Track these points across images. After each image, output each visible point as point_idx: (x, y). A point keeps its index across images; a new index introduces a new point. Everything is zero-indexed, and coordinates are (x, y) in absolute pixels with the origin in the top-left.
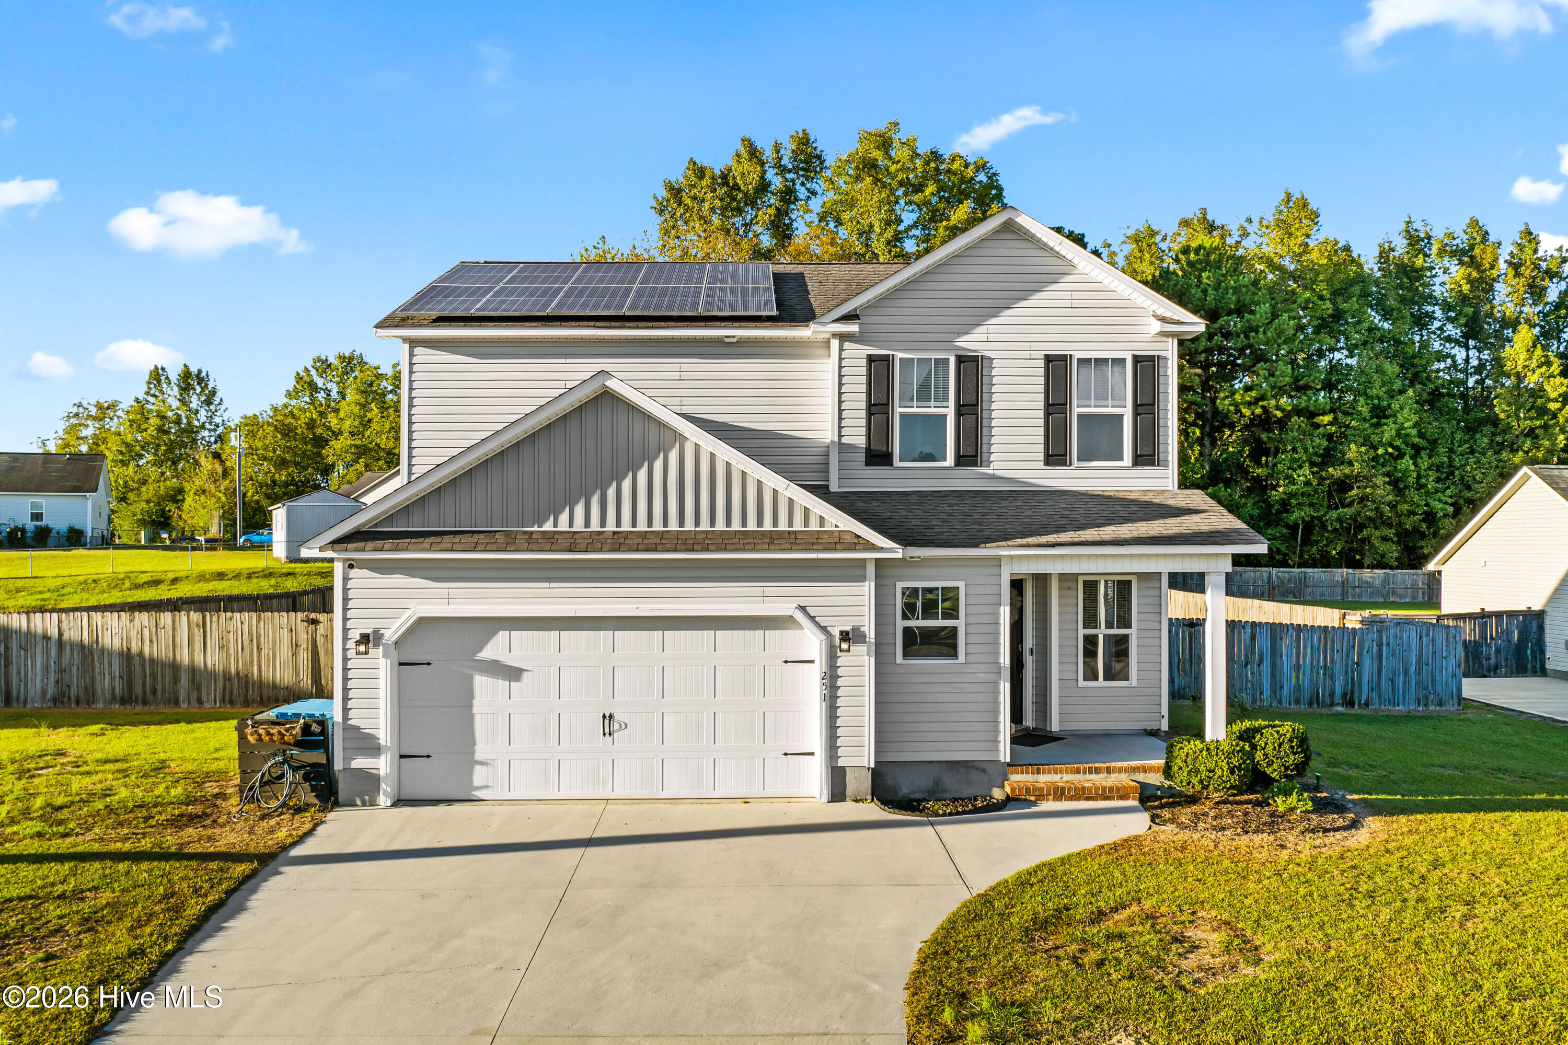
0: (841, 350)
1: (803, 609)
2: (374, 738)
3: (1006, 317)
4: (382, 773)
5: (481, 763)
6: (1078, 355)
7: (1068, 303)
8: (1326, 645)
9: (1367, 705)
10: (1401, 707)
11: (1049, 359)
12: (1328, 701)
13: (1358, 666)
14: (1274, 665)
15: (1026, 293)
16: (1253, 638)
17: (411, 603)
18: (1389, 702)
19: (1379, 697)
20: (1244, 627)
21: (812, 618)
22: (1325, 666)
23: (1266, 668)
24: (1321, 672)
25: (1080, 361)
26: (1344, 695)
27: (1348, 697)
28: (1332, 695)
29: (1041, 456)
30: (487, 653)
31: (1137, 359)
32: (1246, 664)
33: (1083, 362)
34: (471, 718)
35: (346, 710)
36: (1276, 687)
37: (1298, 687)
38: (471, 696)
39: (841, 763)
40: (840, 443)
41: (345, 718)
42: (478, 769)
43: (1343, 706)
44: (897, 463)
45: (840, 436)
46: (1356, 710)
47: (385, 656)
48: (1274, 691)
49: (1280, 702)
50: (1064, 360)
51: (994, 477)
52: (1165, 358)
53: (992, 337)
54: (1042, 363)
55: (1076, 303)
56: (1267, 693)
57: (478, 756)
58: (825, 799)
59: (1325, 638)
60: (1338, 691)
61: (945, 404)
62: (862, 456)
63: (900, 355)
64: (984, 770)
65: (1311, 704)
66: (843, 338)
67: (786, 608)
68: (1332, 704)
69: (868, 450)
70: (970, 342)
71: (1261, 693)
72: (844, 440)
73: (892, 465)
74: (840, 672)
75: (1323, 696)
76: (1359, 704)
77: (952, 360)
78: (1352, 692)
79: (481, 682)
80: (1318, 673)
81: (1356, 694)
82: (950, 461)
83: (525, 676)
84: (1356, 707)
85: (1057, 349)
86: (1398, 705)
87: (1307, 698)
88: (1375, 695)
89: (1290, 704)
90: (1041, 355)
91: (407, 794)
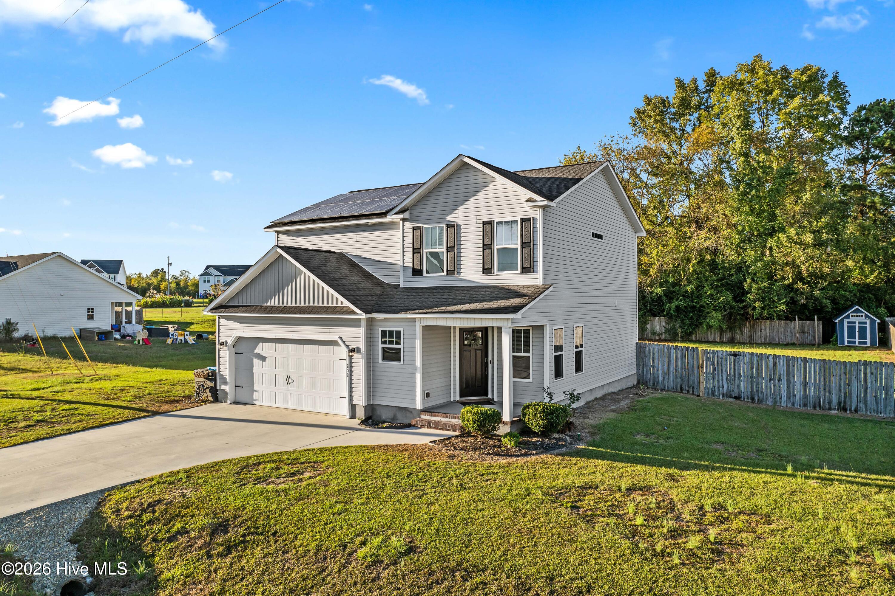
0: (403, 225)
1: (341, 338)
2: (225, 379)
3: (467, 204)
4: (228, 391)
5: (256, 391)
6: (497, 220)
7: (492, 196)
8: (825, 371)
9: (856, 411)
10: (883, 415)
11: (484, 223)
12: (827, 406)
13: (849, 385)
14: (788, 381)
15: (474, 193)
16: (775, 364)
17: (234, 331)
18: (874, 410)
19: (866, 407)
20: (768, 358)
21: (344, 342)
22: (825, 384)
23: (783, 384)
24: (822, 388)
25: (497, 223)
26: (839, 403)
27: (842, 405)
28: (830, 403)
29: (481, 270)
30: (256, 351)
31: (523, 220)
32: (770, 380)
33: (498, 223)
34: (253, 374)
35: (219, 368)
36: (790, 396)
37: (805, 396)
38: (253, 367)
39: (354, 403)
40: (403, 266)
41: (219, 371)
42: (255, 393)
43: (838, 410)
44: (425, 274)
45: (403, 263)
46: (848, 414)
47: (228, 350)
48: (789, 398)
49: (793, 404)
50: (490, 223)
51: (462, 280)
52: (536, 219)
53: (461, 215)
54: (481, 225)
55: (496, 195)
56: (784, 398)
57: (255, 388)
58: (348, 417)
59: (824, 367)
60: (835, 401)
61: (441, 247)
62: (411, 272)
63: (425, 226)
64: (411, 412)
65: (815, 407)
66: (404, 220)
67: (334, 337)
68: (830, 409)
69: (414, 269)
70: (452, 218)
71: (781, 398)
72: (405, 265)
73: (422, 275)
74: (353, 365)
75: (824, 402)
76: (850, 410)
77: (445, 226)
78: (845, 402)
79: (256, 361)
80: (819, 388)
81: (848, 403)
82: (445, 273)
83: (267, 360)
84: (848, 412)
85: (487, 218)
86: (881, 413)
87: (812, 404)
88: (862, 406)
89: (800, 406)
90: (480, 221)
91: (238, 400)
